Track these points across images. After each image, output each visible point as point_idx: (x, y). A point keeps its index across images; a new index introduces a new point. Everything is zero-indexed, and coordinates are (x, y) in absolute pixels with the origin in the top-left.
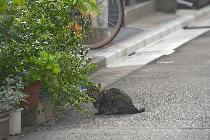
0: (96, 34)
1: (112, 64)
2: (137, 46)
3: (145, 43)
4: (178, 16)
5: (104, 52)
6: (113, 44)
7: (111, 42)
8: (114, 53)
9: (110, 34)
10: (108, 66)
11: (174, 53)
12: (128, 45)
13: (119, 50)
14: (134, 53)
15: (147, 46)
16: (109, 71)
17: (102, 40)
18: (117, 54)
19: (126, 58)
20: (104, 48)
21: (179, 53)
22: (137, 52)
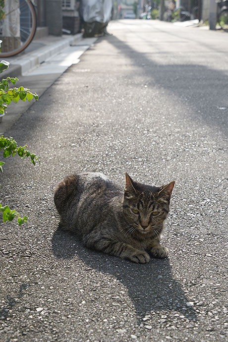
0: (9, 42)
1: (26, 72)
2: (45, 56)
3: (50, 54)
4: (64, 39)
5: (18, 60)
6: (24, 53)
7: (23, 52)
8: (28, 61)
9: (22, 44)
10: (23, 74)
11: (80, 62)
12: (39, 54)
13: (32, 59)
14: (44, 62)
15: (53, 56)
16: (25, 80)
17: (15, 48)
18: (31, 62)
19: (38, 66)
20: (18, 56)
21: (83, 62)
22: (46, 60)
